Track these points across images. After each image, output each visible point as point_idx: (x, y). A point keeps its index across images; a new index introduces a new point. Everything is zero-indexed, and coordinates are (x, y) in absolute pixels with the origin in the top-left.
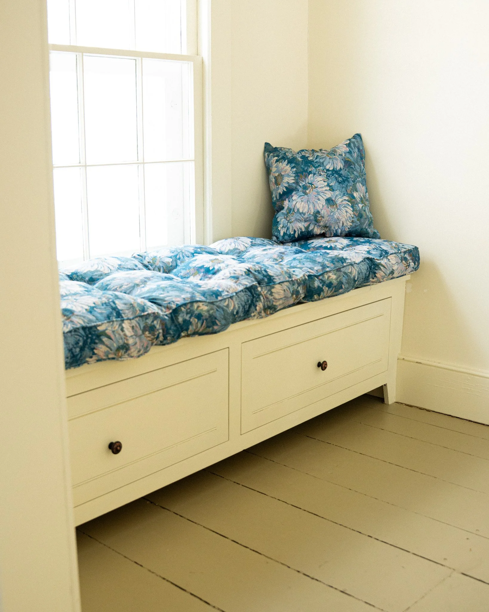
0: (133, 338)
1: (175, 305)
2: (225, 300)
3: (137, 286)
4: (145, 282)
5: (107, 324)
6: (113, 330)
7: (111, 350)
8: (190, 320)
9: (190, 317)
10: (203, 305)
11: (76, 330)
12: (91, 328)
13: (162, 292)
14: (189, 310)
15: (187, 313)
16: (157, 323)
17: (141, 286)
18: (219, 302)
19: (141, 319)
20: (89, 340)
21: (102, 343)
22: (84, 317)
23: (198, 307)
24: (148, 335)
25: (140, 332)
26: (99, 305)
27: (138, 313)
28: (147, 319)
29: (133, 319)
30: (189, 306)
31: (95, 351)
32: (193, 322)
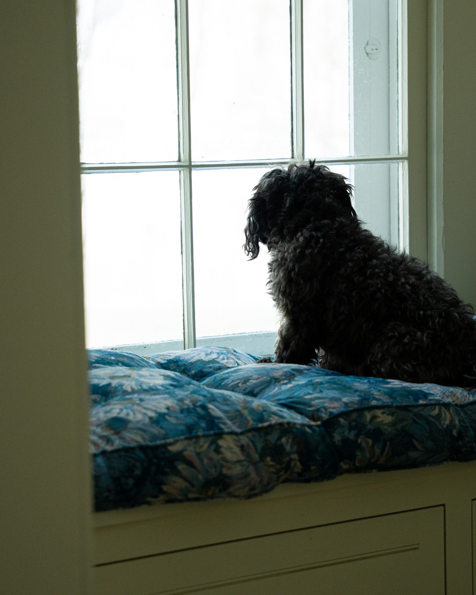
0: (243, 465)
1: (328, 414)
2: (433, 407)
3: (275, 382)
4: (291, 377)
5: (186, 442)
6: (198, 450)
7: (193, 486)
8: (356, 441)
9: (357, 436)
10: (383, 413)
11: (127, 450)
12: (156, 448)
13: (311, 392)
14: (353, 424)
15: (351, 429)
16: (288, 441)
17: (282, 382)
18: (420, 408)
19: (256, 434)
20: (153, 468)
21: (178, 473)
22: (144, 431)
23: (374, 417)
24: (271, 463)
25: (256, 457)
26: (175, 412)
27: (251, 423)
28: (267, 434)
29: (242, 433)
30: (354, 416)
31: (165, 488)
32: (364, 444)
